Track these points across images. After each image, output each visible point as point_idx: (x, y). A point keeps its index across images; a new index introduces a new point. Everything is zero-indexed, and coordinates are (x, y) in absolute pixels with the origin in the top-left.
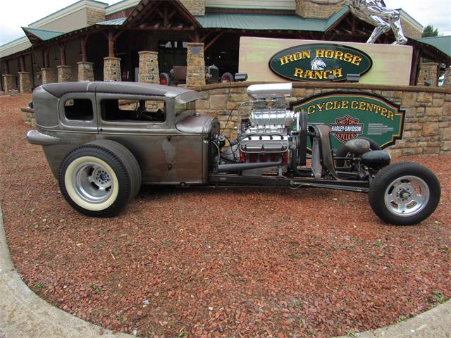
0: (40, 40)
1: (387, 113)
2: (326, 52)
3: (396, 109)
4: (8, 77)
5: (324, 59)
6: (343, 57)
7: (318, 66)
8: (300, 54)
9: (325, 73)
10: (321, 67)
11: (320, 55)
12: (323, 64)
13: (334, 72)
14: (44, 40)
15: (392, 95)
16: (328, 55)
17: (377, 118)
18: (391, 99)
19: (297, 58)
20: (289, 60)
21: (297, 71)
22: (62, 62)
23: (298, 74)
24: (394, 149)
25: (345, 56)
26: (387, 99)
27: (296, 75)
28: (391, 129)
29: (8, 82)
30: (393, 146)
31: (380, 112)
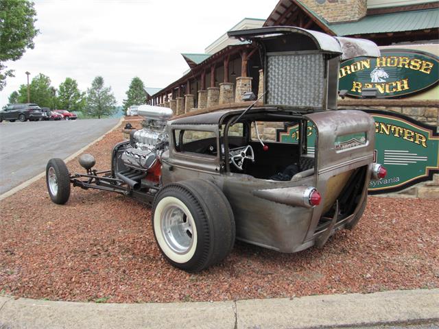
0: (196, 65)
1: (414, 137)
2: (389, 60)
3: (429, 132)
4: (180, 99)
5: (386, 70)
6: (409, 64)
7: (380, 78)
8: (359, 65)
9: (387, 86)
10: (383, 78)
11: (381, 64)
12: (385, 75)
13: (399, 83)
14: (197, 63)
15: (419, 113)
16: (391, 64)
17: (399, 144)
18: (419, 119)
19: (355, 69)
20: (346, 72)
21: (355, 84)
22: (212, 83)
23: (357, 89)
24: (431, 185)
25: (413, 63)
26: (414, 118)
27: (354, 90)
28: (424, 159)
29: (179, 105)
30: (429, 182)
31: (401, 136)
